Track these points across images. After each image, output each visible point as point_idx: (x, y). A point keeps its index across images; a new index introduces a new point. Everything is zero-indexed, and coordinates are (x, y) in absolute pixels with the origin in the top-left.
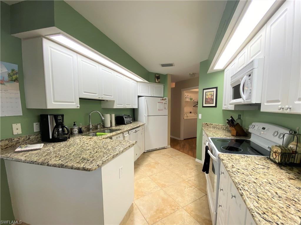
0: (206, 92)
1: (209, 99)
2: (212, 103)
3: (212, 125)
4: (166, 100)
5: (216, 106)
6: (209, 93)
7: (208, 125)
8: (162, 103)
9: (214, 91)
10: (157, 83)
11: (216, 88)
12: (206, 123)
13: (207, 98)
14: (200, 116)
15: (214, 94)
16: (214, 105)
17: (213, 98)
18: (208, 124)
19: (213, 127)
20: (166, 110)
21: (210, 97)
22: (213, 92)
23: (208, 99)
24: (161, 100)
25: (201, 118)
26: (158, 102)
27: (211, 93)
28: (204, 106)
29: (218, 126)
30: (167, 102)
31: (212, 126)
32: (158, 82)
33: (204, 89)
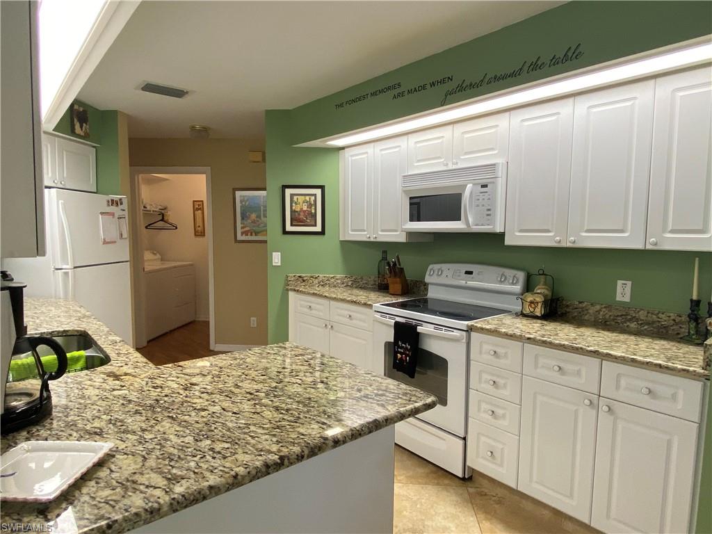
0: (292, 196)
1: (302, 214)
2: (313, 223)
3: (316, 278)
4: (121, 204)
5: (323, 233)
6: (301, 199)
7: (304, 281)
8: (113, 214)
9: (315, 195)
10: (79, 136)
11: (322, 187)
12: (300, 277)
13: (295, 211)
14: (276, 258)
15: (315, 201)
16: (318, 228)
17: (313, 211)
18: (305, 279)
19: (319, 283)
20: (122, 241)
21: (305, 208)
22: (313, 198)
23: (299, 214)
24: (108, 205)
25: (279, 264)
26: (102, 213)
27: (307, 198)
28: (287, 230)
29: (333, 280)
30: (126, 213)
31: (316, 281)
32: (82, 134)
33: (285, 187)
